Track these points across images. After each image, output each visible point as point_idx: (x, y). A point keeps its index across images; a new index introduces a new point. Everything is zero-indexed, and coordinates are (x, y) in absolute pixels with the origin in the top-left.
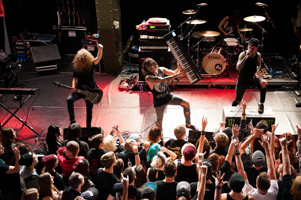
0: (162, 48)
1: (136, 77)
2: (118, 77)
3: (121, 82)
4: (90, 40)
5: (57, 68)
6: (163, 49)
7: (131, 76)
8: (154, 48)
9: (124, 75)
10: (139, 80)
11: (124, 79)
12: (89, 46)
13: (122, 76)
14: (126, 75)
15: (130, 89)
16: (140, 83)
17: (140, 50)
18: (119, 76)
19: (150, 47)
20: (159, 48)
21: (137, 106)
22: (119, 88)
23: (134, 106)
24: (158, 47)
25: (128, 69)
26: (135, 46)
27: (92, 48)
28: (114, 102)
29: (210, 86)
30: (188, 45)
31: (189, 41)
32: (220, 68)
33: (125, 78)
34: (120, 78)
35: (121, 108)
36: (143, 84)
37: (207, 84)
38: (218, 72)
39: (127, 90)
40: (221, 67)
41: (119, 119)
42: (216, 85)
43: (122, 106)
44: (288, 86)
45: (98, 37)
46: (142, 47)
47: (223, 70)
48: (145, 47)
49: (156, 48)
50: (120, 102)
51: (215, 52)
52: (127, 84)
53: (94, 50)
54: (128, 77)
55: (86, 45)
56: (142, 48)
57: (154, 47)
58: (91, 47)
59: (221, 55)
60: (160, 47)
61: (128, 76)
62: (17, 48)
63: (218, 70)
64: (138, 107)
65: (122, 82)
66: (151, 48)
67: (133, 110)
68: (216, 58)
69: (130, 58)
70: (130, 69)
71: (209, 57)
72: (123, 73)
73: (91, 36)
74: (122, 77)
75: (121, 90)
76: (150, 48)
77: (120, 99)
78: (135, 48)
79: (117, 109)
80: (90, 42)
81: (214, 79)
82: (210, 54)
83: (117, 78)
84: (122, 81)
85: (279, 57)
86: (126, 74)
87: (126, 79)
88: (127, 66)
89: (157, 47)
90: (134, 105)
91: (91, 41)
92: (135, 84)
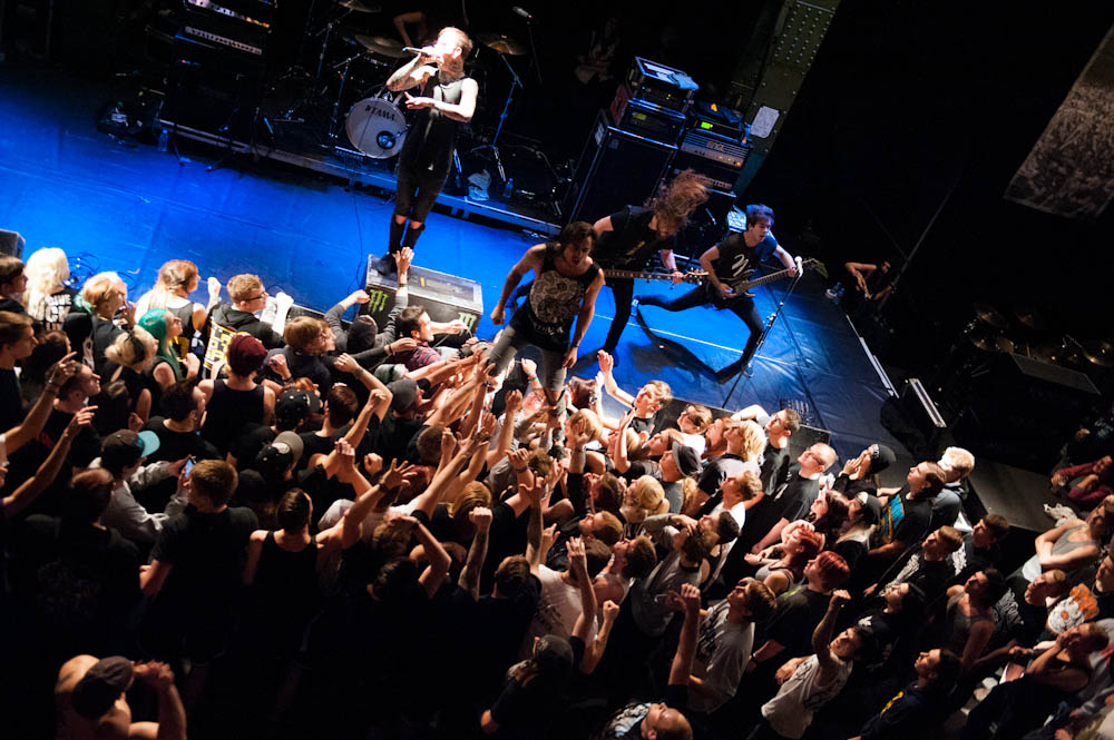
29: (351, 183)
30: (322, 57)
31: (324, 46)
32: (390, 144)
37: (346, 176)
38: (381, 151)
40: (394, 141)
42: (370, 186)
44: (539, 232)
47: (395, 151)
48: (197, 31)
51: (386, 98)
59: (399, 112)
63: (383, 147)
68: (386, 115)
71: (368, 108)
81: (366, 168)
82: (371, 99)
85: (538, 153)
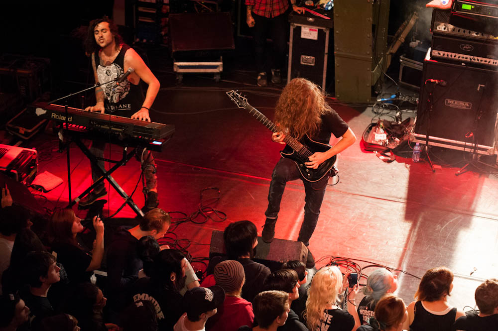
0: (483, 62)
1: (409, 120)
2: (364, 113)
3: (370, 128)
4: (312, 12)
5: (221, 70)
6: (487, 63)
7: (398, 114)
8: (464, 59)
9: (380, 111)
10: (416, 132)
11: (380, 121)
12: (305, 27)
13: (375, 111)
14: (385, 111)
15: (389, 150)
16: (418, 138)
17: (428, 58)
18: (369, 110)
19: (453, 54)
20: (476, 61)
21: (400, 198)
22: (362, 140)
23: (393, 197)
24: (476, 58)
25: (393, 96)
26: (418, 41)
27: (312, 32)
28: (346, 176)
33: (382, 118)
34: (370, 116)
35: (359, 197)
36: (424, 142)
39: (382, 150)
41: (351, 225)
43: (362, 192)
45: (330, 8)
46: (434, 51)
49: (469, 60)
50: (358, 181)
52: (385, 135)
53: (316, 38)
54: (389, 117)
55: (299, 25)
56: (436, 53)
57: (465, 56)
58: (310, 30)
60: (480, 59)
61: (391, 113)
62: (141, 9)
64: (401, 200)
65: (374, 128)
66: (457, 58)
67: (387, 205)
69: (401, 68)
70: (398, 95)
72: (379, 105)
73: (315, 3)
74: (374, 115)
75: (367, 147)
76: (453, 57)
77: (359, 172)
78: (419, 45)
79: (350, 196)
80: (311, 19)
83: (363, 115)
84: (373, 125)
86: (386, 108)
87: (385, 121)
88: (391, 86)
89: (472, 57)
90: (394, 194)
91: (312, 16)
92: (405, 138)
